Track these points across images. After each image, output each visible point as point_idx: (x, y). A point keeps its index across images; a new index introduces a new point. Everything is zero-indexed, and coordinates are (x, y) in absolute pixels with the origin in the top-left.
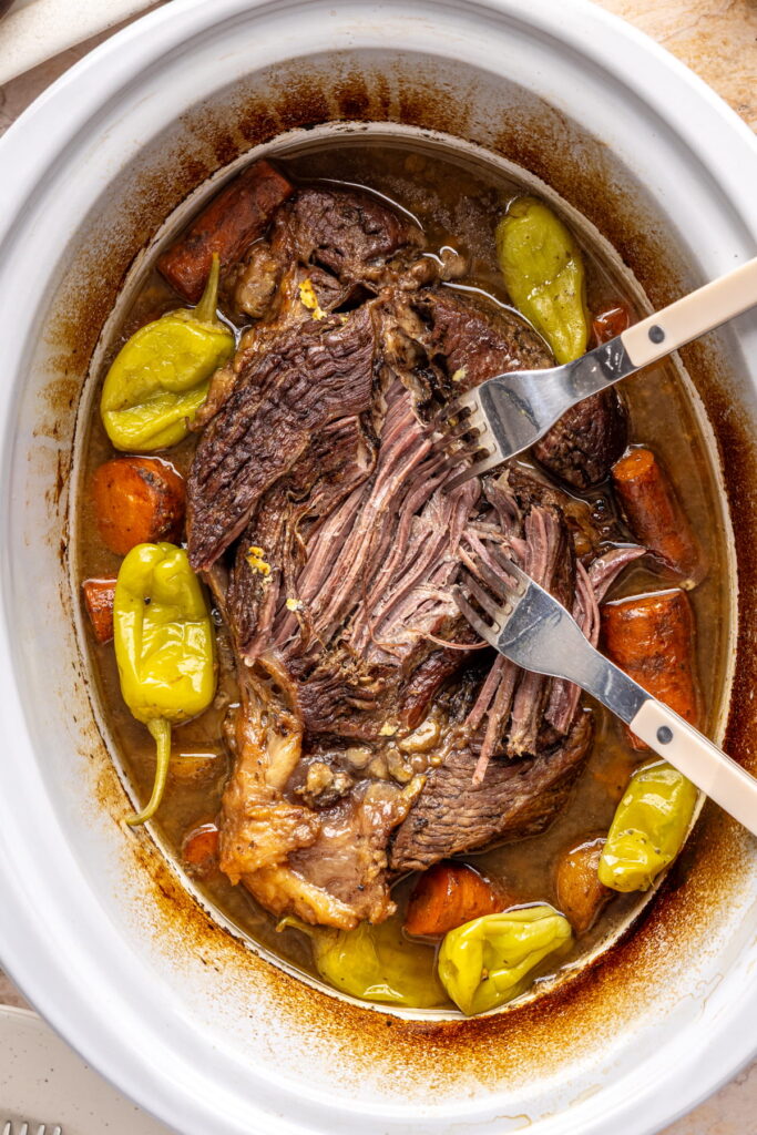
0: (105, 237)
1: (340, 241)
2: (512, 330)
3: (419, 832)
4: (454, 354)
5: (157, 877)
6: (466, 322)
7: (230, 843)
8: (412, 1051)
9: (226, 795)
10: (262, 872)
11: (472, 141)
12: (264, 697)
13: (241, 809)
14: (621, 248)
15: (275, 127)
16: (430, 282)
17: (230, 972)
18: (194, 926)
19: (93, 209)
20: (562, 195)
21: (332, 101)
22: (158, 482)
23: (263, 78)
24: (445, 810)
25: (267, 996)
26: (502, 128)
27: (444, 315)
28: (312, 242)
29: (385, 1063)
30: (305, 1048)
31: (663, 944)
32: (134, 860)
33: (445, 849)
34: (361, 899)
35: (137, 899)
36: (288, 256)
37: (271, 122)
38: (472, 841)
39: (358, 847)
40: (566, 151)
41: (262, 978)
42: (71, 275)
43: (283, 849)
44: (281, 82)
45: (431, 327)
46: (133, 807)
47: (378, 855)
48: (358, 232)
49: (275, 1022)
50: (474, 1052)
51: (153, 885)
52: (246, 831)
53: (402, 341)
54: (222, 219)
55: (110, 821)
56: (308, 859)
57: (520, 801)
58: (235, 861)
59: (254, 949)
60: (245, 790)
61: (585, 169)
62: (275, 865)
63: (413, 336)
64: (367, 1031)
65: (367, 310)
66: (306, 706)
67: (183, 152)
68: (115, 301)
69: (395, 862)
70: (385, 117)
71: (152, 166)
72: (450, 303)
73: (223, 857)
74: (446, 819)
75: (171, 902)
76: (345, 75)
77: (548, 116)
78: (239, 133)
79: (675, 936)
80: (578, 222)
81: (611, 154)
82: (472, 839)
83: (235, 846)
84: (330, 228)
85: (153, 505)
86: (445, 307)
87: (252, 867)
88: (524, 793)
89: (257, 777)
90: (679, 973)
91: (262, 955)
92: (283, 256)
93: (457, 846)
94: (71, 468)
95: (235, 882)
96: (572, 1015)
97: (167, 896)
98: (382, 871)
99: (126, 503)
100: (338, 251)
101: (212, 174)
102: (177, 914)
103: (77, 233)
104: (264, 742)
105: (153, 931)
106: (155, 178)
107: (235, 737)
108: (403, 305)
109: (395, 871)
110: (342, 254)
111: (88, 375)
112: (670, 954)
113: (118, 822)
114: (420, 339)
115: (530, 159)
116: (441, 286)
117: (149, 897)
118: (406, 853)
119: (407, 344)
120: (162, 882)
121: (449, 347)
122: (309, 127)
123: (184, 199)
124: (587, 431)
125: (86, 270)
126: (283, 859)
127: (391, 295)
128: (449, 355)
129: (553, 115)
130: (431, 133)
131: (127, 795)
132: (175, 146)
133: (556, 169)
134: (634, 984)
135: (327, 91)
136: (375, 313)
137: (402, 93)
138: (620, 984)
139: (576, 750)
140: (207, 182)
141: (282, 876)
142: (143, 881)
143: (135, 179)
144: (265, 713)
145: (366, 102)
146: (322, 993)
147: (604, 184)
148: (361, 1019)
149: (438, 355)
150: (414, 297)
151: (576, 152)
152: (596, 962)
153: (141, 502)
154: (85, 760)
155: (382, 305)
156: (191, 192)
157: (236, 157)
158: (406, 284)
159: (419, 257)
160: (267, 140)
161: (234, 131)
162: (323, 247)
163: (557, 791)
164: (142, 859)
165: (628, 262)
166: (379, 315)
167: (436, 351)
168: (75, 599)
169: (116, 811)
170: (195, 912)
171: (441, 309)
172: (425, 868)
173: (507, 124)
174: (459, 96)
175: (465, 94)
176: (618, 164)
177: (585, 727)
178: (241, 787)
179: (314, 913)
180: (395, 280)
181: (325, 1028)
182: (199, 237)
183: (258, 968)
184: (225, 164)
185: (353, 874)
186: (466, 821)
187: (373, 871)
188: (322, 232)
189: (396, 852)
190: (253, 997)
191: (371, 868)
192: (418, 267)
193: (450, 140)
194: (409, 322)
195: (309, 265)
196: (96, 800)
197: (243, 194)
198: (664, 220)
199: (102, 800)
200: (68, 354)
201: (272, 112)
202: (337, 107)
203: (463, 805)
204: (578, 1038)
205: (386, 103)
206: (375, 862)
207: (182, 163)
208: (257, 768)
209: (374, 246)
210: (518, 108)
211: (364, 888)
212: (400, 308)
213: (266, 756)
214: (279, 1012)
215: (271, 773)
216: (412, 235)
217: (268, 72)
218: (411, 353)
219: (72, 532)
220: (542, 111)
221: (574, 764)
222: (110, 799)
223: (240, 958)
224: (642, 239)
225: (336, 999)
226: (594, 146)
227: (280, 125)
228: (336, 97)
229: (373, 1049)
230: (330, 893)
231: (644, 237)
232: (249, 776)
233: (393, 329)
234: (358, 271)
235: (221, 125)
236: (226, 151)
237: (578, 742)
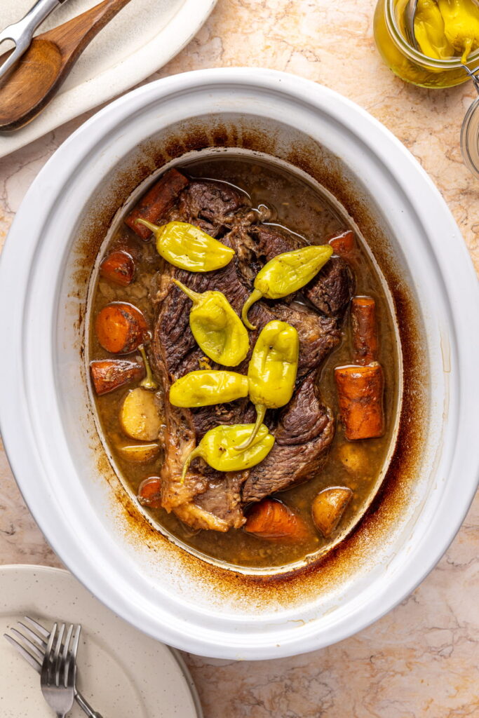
0: (102, 202)
1: (211, 206)
2: (296, 243)
3: (255, 484)
4: (270, 254)
5: (127, 507)
6: (275, 239)
7: (166, 494)
8: (248, 590)
9: (162, 471)
10: (181, 506)
11: (277, 156)
12: (178, 423)
13: (169, 477)
14: (348, 207)
15: (183, 150)
16: (255, 222)
17: (161, 552)
18: (144, 530)
19: (96, 190)
20: (319, 182)
21: (210, 138)
22: (130, 317)
23: (176, 127)
24: (267, 472)
25: (179, 563)
26: (291, 150)
27: (264, 237)
28: (198, 208)
29: (235, 595)
30: (197, 588)
31: (368, 539)
32: (116, 499)
33: (268, 490)
34: (229, 517)
35: (117, 517)
36: (187, 215)
37: (181, 147)
38: (280, 486)
39: (226, 492)
40: (321, 161)
41: (177, 555)
42: (86, 220)
43: (191, 495)
44: (186, 128)
45: (258, 243)
46: (115, 473)
47: (236, 496)
48: (220, 201)
49: (183, 576)
50: (277, 590)
51: (125, 510)
52: (173, 488)
53: (246, 250)
54: (156, 198)
55: (104, 480)
56: (203, 499)
57: (302, 465)
58: (168, 502)
59: (173, 541)
60: (171, 468)
61: (331, 170)
62: (187, 503)
63: (250, 247)
64: (226, 580)
65: (228, 238)
66: (197, 426)
67: (139, 162)
68: (107, 233)
69: (245, 499)
70: (235, 145)
71: (124, 167)
72: (267, 230)
73: (163, 500)
74: (267, 476)
75: (133, 519)
76: (216, 125)
77: (313, 145)
78: (166, 153)
79: (373, 535)
80: (327, 195)
81: (343, 163)
82: (280, 485)
83: (168, 495)
84: (207, 200)
85: (127, 328)
86: (265, 232)
87: (176, 504)
88: (304, 462)
89: (176, 461)
90: (375, 552)
91: (177, 543)
92: (185, 215)
93: (273, 489)
94: (86, 312)
95: (169, 512)
96: (324, 572)
97: (131, 515)
98: (238, 503)
99: (115, 327)
100: (211, 211)
101: (153, 172)
102: (136, 524)
103: (89, 200)
104: (178, 444)
105: (125, 532)
106: (126, 174)
107: (164, 442)
108: (244, 233)
109: (245, 503)
110: (213, 212)
111: (94, 268)
112: (371, 543)
113: (108, 481)
114: (253, 249)
115: (304, 165)
116: (261, 223)
117: (123, 516)
118: (249, 494)
119: (248, 252)
120: (129, 509)
121: (267, 251)
122: (199, 150)
123: (139, 184)
124: (332, 286)
125: (93, 217)
126: (191, 499)
127: (238, 229)
128: (267, 255)
129: (315, 144)
130: (257, 153)
131: (112, 467)
132: (135, 159)
133: (317, 170)
134: (353, 558)
135: (208, 132)
136: (231, 238)
137: (243, 134)
138: (347, 558)
139: (327, 439)
140: (151, 176)
141: (191, 508)
142: (120, 509)
143: (116, 175)
144: (178, 430)
145: (226, 138)
146: (205, 562)
147: (339, 177)
148: (224, 574)
149: (262, 256)
150: (249, 229)
151: (326, 162)
152: (335, 547)
153: (122, 326)
154: (92, 451)
155: (234, 234)
156: (143, 180)
157: (164, 164)
158: (243, 224)
159: (250, 211)
160: (179, 156)
161: (163, 151)
162: (204, 209)
163: (319, 459)
164: (119, 498)
165: (351, 214)
166: (233, 239)
167: (261, 254)
168: (88, 374)
169: (107, 475)
170: (145, 523)
171: (262, 234)
172: (259, 500)
173: (293, 148)
174: (270, 135)
175: (273, 134)
176: (346, 167)
177: (330, 427)
178: (169, 466)
179: (208, 525)
180: (239, 222)
181: (206, 578)
182: (146, 207)
183: (174, 550)
184: (159, 167)
185: (225, 505)
186: (277, 477)
187: (234, 504)
188: (203, 202)
189: (245, 494)
190: (172, 564)
191: (233, 502)
192: (250, 215)
193: (266, 157)
194: (248, 241)
195: (198, 219)
196: (98, 470)
197: (166, 185)
198: (367, 194)
199: (101, 470)
200: (84, 258)
201: (181, 143)
202: (212, 140)
203: (275, 469)
204: (326, 584)
205: (236, 139)
206: (235, 499)
207: (139, 167)
208: (176, 457)
209: (228, 207)
210: (299, 141)
211: (230, 512)
212: (243, 235)
213: (180, 451)
214: (184, 571)
215: (182, 458)
216: (245, 201)
217: (180, 124)
218: (250, 256)
219: (87, 342)
220: (310, 143)
221: (326, 445)
222: (104, 469)
223: (166, 545)
224: (357, 203)
225: (212, 565)
226: (335, 159)
227: (185, 149)
228: (212, 136)
229: (229, 589)
230: (214, 515)
231: (358, 202)
232: (172, 461)
233: (241, 245)
234: (222, 219)
235: (157, 149)
236: (160, 161)
237: (328, 435)
